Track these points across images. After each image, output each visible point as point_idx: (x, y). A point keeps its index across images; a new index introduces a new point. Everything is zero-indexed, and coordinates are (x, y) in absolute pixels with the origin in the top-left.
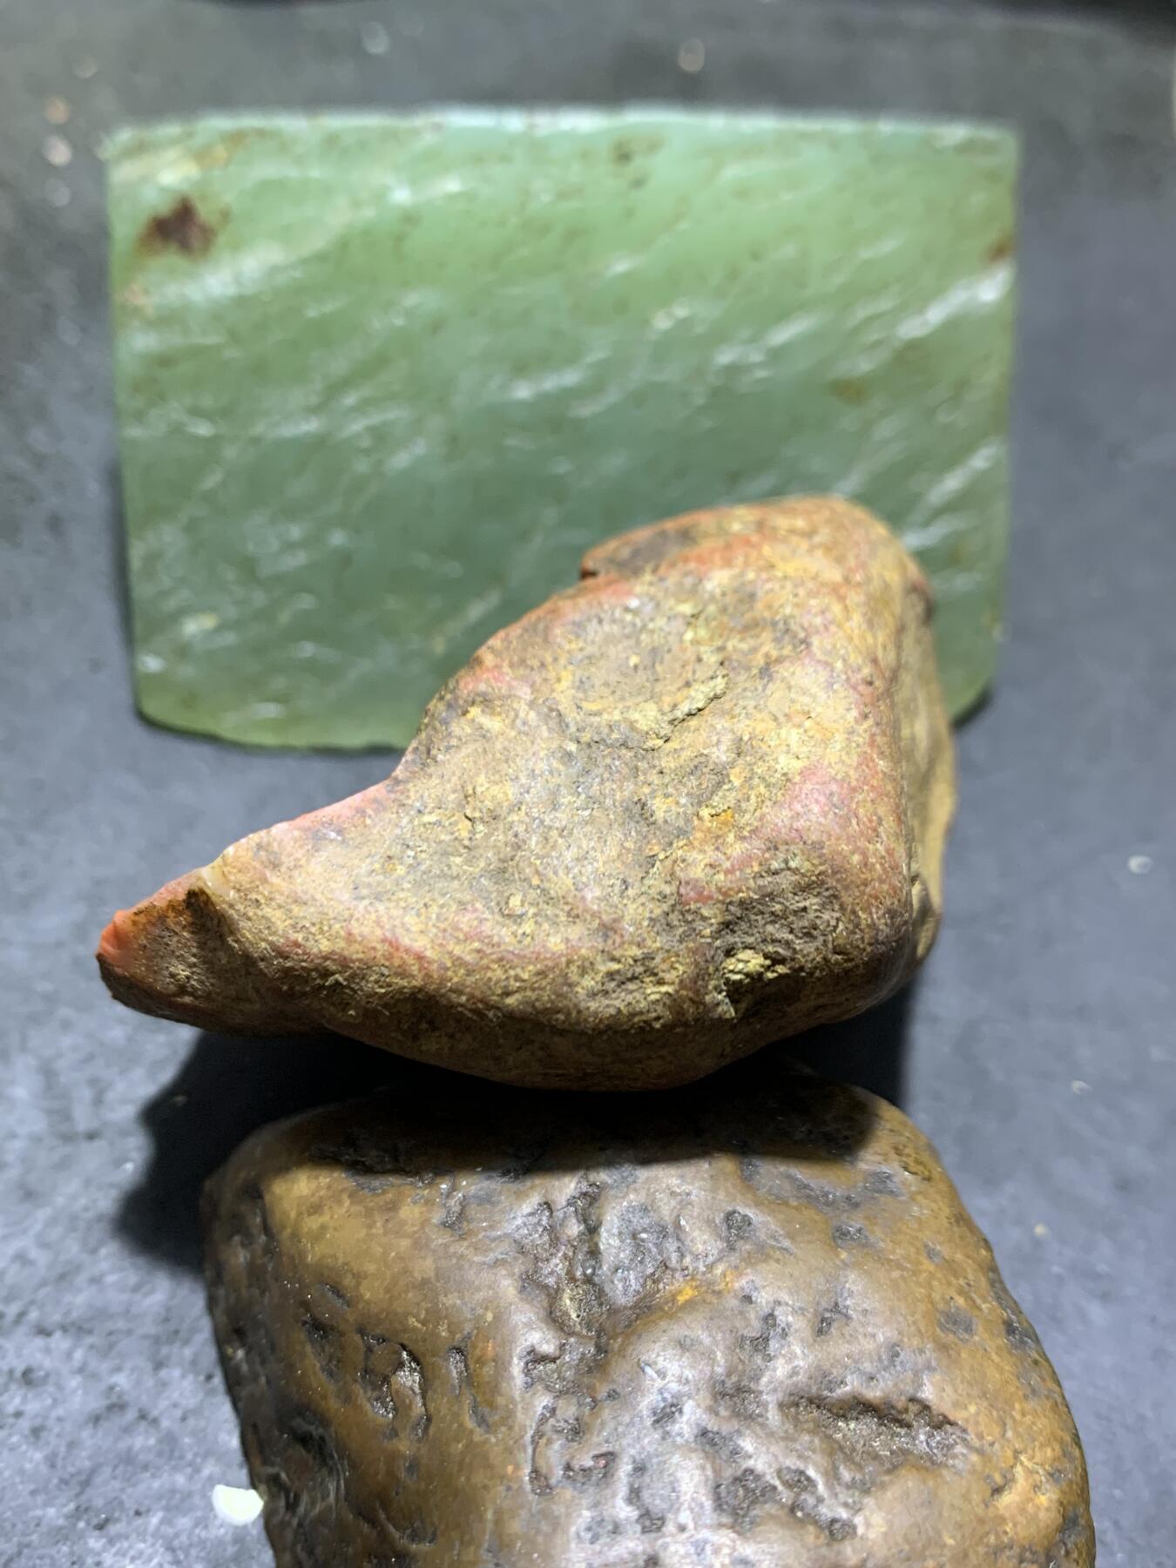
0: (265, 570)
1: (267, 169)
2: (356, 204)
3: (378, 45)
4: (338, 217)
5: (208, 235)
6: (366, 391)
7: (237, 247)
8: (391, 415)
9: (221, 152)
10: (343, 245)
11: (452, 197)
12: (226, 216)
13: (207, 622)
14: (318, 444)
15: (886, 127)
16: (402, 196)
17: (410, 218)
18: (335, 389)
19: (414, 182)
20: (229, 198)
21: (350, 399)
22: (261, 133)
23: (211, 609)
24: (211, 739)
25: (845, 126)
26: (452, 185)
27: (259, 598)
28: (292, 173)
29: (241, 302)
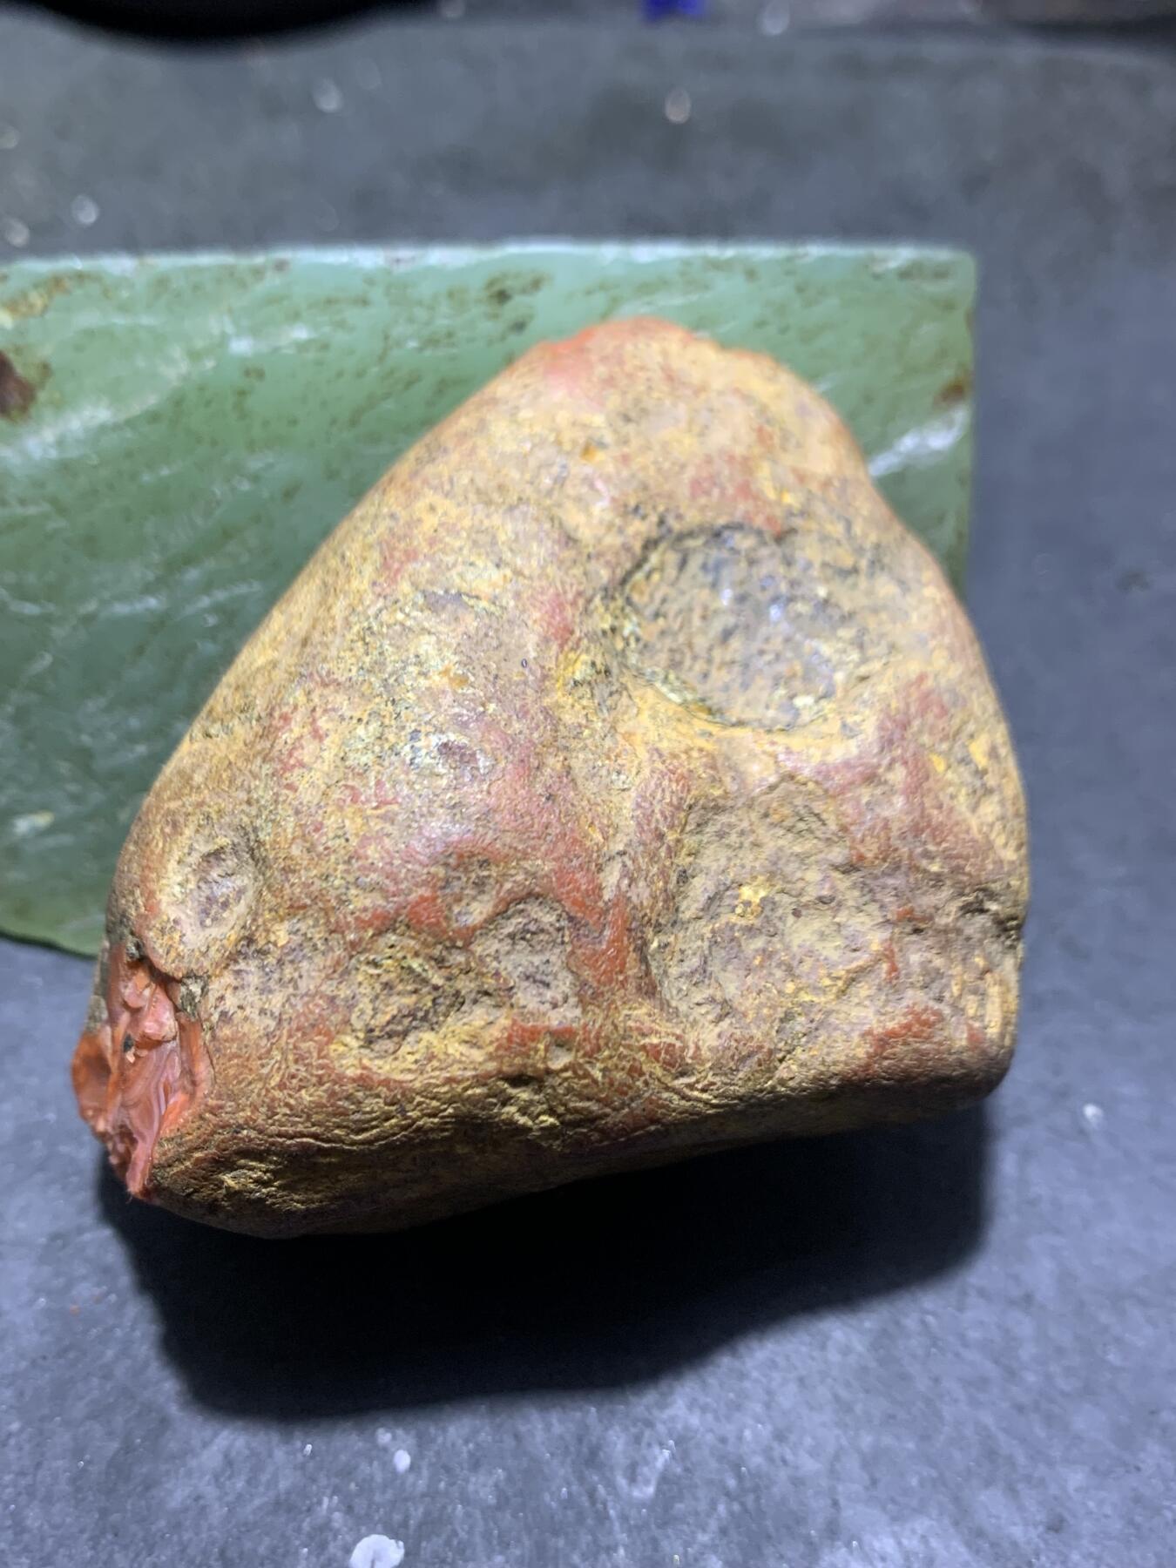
0: (102, 764)
1: (89, 318)
2: (194, 356)
3: (330, 102)
4: (175, 370)
5: (27, 393)
6: (211, 564)
7: (59, 406)
8: (242, 589)
9: (37, 299)
10: (178, 402)
11: (302, 347)
12: (46, 369)
13: (42, 820)
14: (159, 624)
15: (815, 251)
16: (241, 346)
17: (253, 372)
18: (176, 564)
19: (255, 332)
20: (46, 351)
21: (193, 574)
22: (80, 277)
23: (43, 807)
24: (49, 946)
25: (764, 253)
26: (301, 333)
27: (96, 796)
28: (120, 321)
29: (66, 468)
